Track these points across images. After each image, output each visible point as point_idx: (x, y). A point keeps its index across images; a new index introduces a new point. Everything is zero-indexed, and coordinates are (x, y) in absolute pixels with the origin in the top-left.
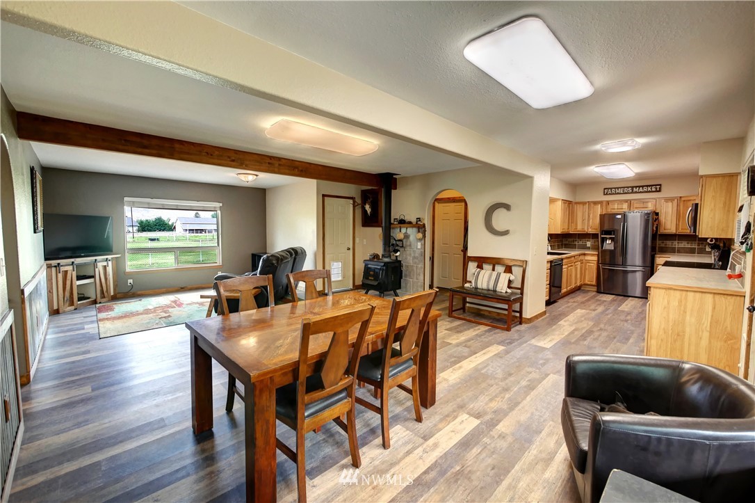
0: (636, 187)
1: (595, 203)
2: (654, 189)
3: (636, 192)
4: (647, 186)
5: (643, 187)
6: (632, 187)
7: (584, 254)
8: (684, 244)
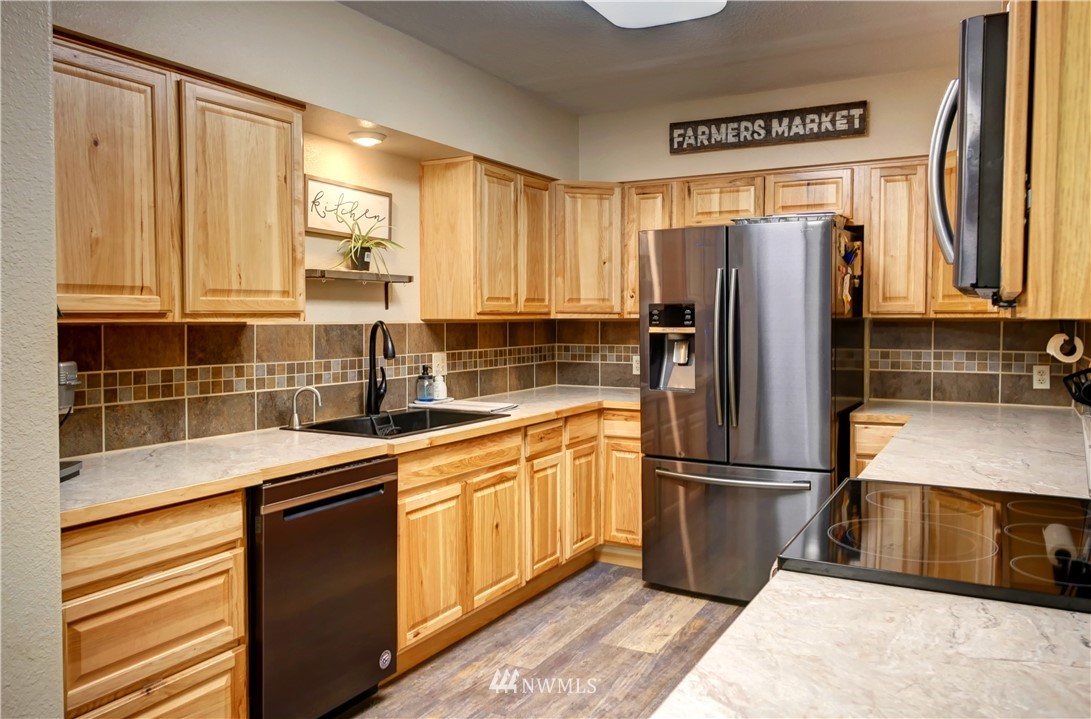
0: (781, 115)
1: (645, 189)
2: (841, 125)
3: (782, 140)
4: (819, 110)
5: (803, 113)
6: (767, 117)
7: (600, 412)
8: (958, 363)
